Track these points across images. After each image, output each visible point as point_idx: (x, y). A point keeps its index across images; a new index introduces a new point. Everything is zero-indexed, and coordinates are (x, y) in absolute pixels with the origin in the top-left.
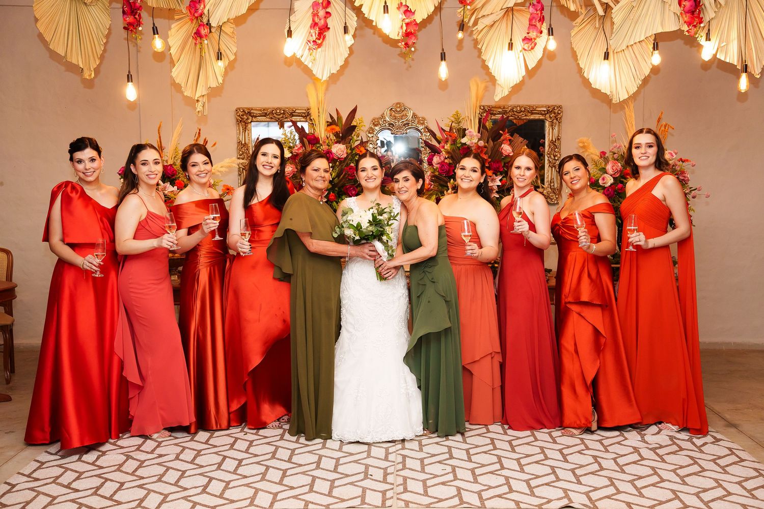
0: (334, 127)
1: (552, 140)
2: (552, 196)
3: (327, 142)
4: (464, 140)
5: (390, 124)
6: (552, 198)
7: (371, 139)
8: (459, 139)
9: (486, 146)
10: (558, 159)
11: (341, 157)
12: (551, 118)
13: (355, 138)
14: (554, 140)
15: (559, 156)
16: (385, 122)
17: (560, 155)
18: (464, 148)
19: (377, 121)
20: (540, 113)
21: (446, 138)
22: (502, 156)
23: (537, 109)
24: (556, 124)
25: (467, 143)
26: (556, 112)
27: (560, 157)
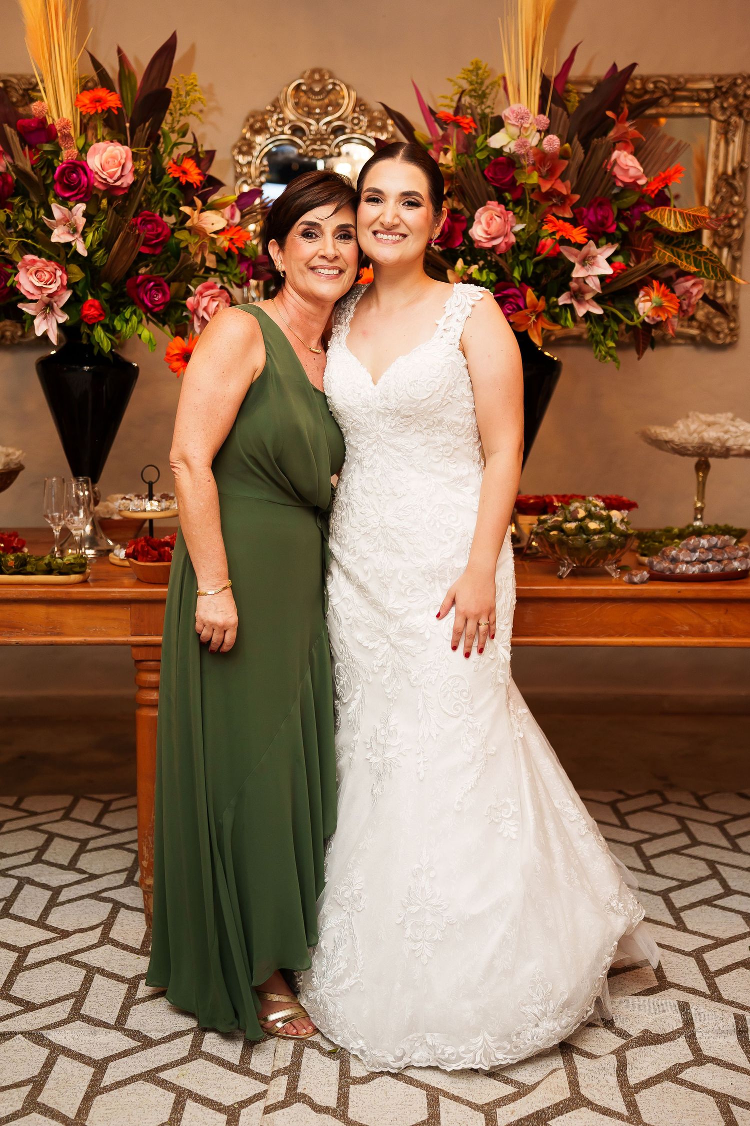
0: (102, 93)
1: (725, 173)
2: (719, 324)
3: (81, 142)
4: (498, 140)
5: (297, 130)
6: (718, 329)
7: (245, 170)
8: (482, 137)
9: (566, 151)
10: (738, 226)
11: (118, 183)
12: (723, 109)
13: (174, 137)
14: (730, 171)
15: (741, 215)
16: (280, 123)
17: (745, 213)
18: (496, 164)
19: (260, 118)
20: (695, 97)
21: (443, 136)
22: (614, 184)
23: (690, 86)
24: (737, 127)
25: (506, 150)
26: (740, 90)
27: (742, 221)
